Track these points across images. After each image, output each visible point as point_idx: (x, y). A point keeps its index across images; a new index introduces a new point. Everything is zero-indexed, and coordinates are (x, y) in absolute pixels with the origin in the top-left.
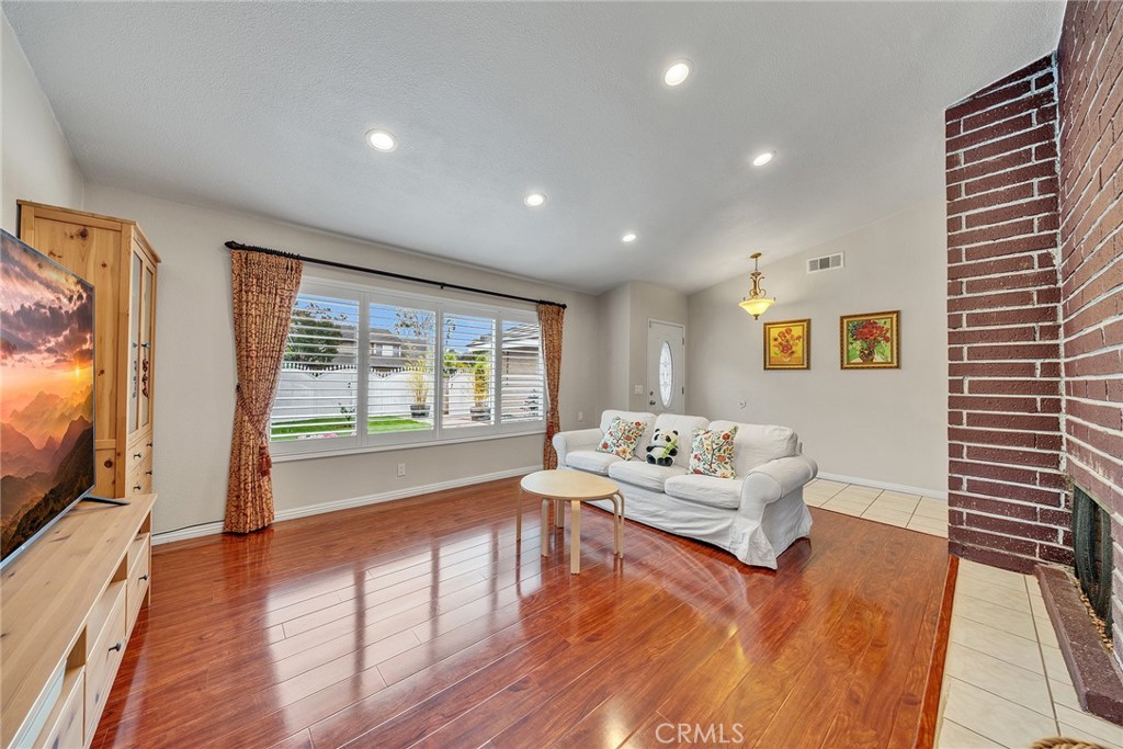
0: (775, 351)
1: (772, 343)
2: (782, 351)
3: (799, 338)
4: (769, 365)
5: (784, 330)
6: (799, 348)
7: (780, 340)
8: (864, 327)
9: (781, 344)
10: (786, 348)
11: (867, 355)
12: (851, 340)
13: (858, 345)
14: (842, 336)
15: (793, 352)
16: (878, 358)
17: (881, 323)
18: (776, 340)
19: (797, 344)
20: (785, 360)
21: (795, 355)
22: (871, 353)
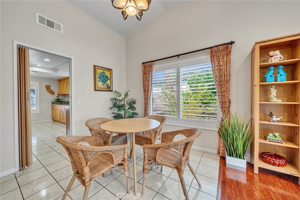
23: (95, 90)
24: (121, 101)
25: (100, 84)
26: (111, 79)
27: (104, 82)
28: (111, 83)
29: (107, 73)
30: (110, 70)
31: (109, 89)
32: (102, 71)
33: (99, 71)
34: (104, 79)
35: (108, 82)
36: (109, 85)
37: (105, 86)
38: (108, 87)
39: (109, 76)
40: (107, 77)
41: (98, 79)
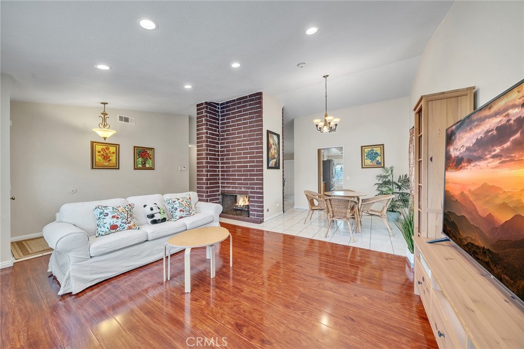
0: (99, 158)
1: (97, 154)
2: (104, 159)
3: (113, 153)
4: (94, 166)
5: (105, 147)
6: (113, 158)
7: (102, 152)
8: (143, 152)
9: (103, 155)
10: (106, 158)
11: (144, 164)
12: (138, 157)
13: (140, 159)
14: (134, 155)
15: (110, 160)
16: (147, 166)
17: (148, 151)
18: (99, 152)
19: (112, 156)
20: (105, 164)
21: (111, 162)
22: (145, 163)
23: (363, 168)
25: (368, 162)
26: (382, 155)
27: (373, 159)
28: (383, 158)
29: (378, 150)
30: (381, 146)
31: (380, 165)
32: (370, 149)
33: (367, 150)
34: (372, 156)
35: (379, 158)
36: (380, 161)
37: (375, 162)
38: (378, 163)
39: (379, 152)
40: (376, 153)
41: (366, 158)
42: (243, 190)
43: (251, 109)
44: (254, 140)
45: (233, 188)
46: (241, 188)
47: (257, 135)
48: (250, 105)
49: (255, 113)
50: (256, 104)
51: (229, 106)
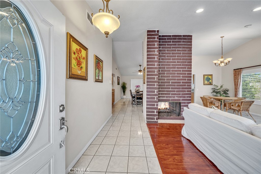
0: (74, 63)
1: (73, 55)
4: (71, 73)
6: (84, 65)
7: (76, 55)
9: (77, 59)
10: (79, 63)
13: (97, 71)
14: (95, 65)
15: (82, 67)
16: (100, 78)
17: (100, 63)
18: (74, 53)
19: (83, 63)
21: (82, 70)
22: (99, 76)
23: (204, 85)
24: (218, 89)
25: (206, 82)
26: (212, 79)
27: (208, 81)
28: (212, 81)
29: (210, 77)
30: (211, 75)
31: (211, 84)
32: (207, 76)
33: (206, 77)
34: (208, 79)
35: (210, 81)
36: (211, 82)
37: (209, 83)
38: (210, 83)
39: (211, 78)
40: (210, 78)
41: (205, 80)
42: (176, 98)
43: (185, 45)
44: (186, 65)
45: (167, 97)
46: (174, 97)
47: (188, 62)
48: (183, 42)
49: (187, 48)
50: (188, 42)
51: (165, 39)
